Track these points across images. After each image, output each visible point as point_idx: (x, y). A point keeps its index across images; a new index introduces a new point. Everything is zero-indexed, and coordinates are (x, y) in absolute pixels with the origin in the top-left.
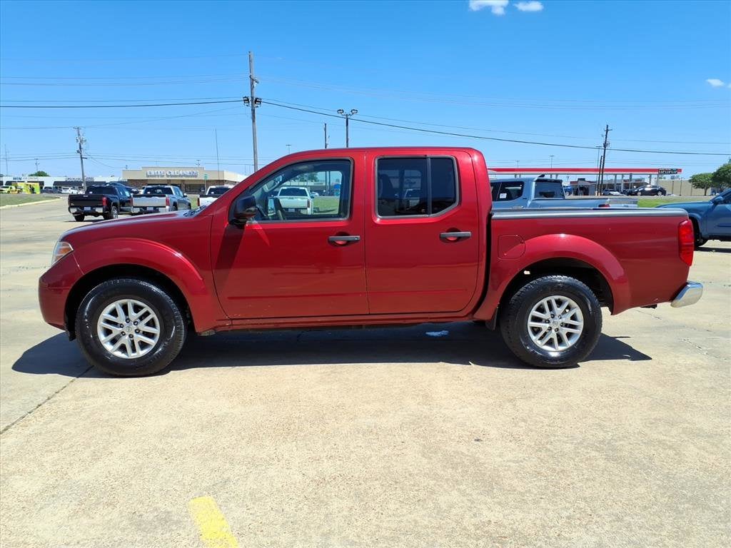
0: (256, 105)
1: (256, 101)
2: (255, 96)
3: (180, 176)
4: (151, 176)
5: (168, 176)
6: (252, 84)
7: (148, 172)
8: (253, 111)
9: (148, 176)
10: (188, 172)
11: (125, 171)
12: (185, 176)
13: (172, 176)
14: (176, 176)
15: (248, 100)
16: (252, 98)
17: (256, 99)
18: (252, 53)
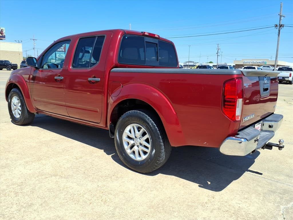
0: (281, 28)
1: (281, 26)
2: (281, 23)
3: (257, 63)
4: (245, 63)
5: (252, 63)
6: (280, 18)
7: (244, 61)
8: (279, 31)
9: (244, 63)
10: (261, 61)
11: (235, 61)
12: (260, 63)
13: (254, 63)
14: (256, 63)
15: (277, 26)
16: (280, 24)
17: (281, 25)
18: (282, 3)
